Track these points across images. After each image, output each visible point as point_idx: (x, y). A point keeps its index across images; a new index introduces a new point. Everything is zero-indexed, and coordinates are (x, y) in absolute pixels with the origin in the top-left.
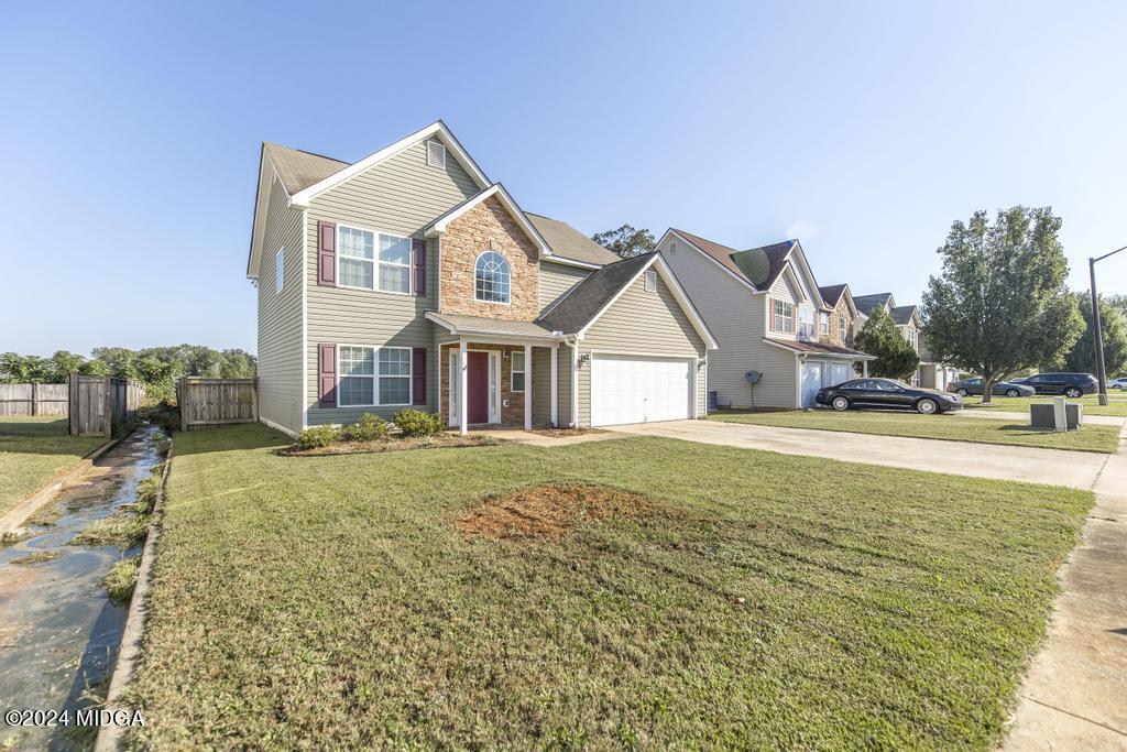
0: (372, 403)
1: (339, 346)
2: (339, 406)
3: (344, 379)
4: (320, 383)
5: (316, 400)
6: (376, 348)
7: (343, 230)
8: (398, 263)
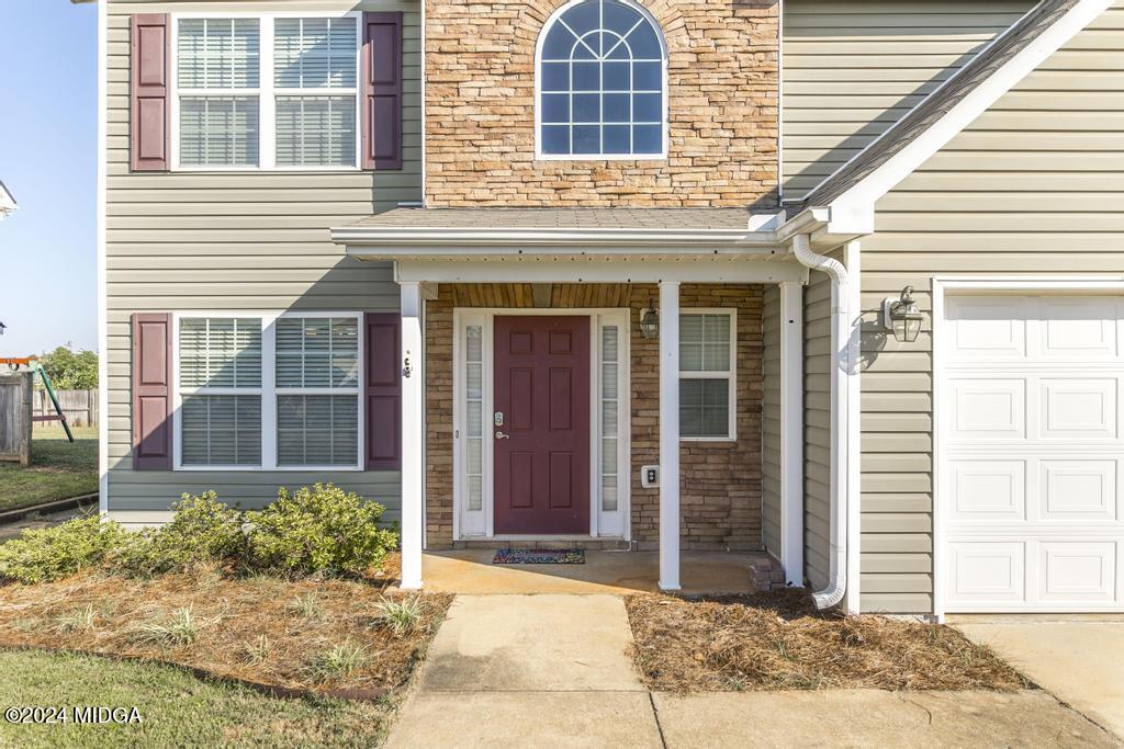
0: (258, 461)
1: (177, 316)
2: (177, 465)
3: (190, 403)
4: (138, 412)
5: (126, 449)
6: (268, 319)
7: (191, 28)
8: (332, 88)
